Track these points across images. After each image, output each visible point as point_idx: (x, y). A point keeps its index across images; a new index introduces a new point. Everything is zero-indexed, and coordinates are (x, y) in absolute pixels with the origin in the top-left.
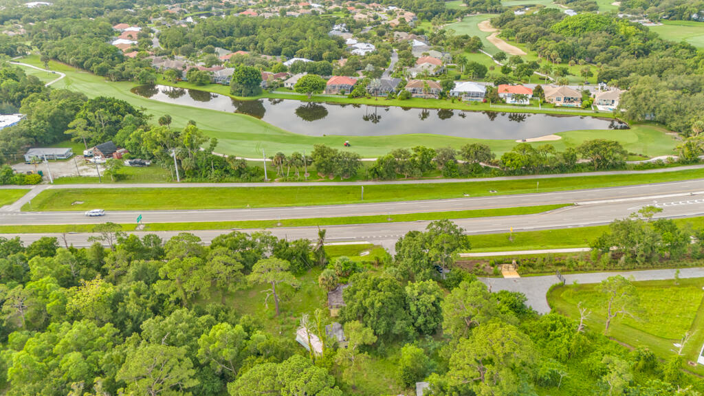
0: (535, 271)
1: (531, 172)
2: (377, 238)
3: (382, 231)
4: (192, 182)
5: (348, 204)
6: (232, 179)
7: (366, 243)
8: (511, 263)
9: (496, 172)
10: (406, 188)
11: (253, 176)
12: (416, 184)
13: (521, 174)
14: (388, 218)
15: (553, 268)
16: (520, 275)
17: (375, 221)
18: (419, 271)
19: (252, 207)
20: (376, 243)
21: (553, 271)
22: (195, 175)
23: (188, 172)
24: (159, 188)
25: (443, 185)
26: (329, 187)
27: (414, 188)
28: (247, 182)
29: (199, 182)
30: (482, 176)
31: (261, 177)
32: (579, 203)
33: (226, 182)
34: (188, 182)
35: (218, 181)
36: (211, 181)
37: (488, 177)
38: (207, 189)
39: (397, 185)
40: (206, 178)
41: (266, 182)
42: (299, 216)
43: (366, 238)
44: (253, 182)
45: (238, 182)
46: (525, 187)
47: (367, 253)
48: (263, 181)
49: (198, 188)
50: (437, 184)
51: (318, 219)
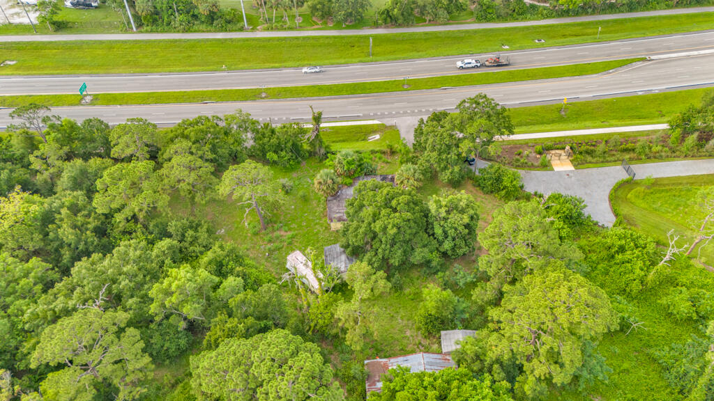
0: (594, 160)
1: (590, 10)
2: (391, 116)
3: (396, 105)
4: (151, 31)
5: (353, 64)
6: (203, 27)
7: (376, 122)
8: (564, 149)
9: (545, 12)
10: (427, 38)
11: (229, 22)
12: (440, 32)
13: (577, 14)
14: (403, 85)
15: (618, 155)
16: (575, 166)
17: (387, 90)
18: (445, 168)
19: (229, 69)
20: (389, 122)
21: (618, 160)
22: (154, 21)
23: (145, 18)
24: (110, 41)
25: (475, 32)
26: (327, 37)
27: (437, 37)
28: (222, 31)
29: (161, 32)
30: (525, 19)
31: (241, 24)
32: (652, 57)
33: (195, 31)
34: (147, 32)
35: (185, 31)
36: (175, 30)
37: (534, 19)
38: (175, 41)
39: (417, 34)
40: (169, 27)
41: (246, 30)
42: (289, 82)
43: (375, 115)
44: (230, 31)
45: (210, 31)
46: (580, 34)
47: (378, 137)
48: (242, 29)
49: (160, 41)
50: (467, 32)
51: (314, 86)
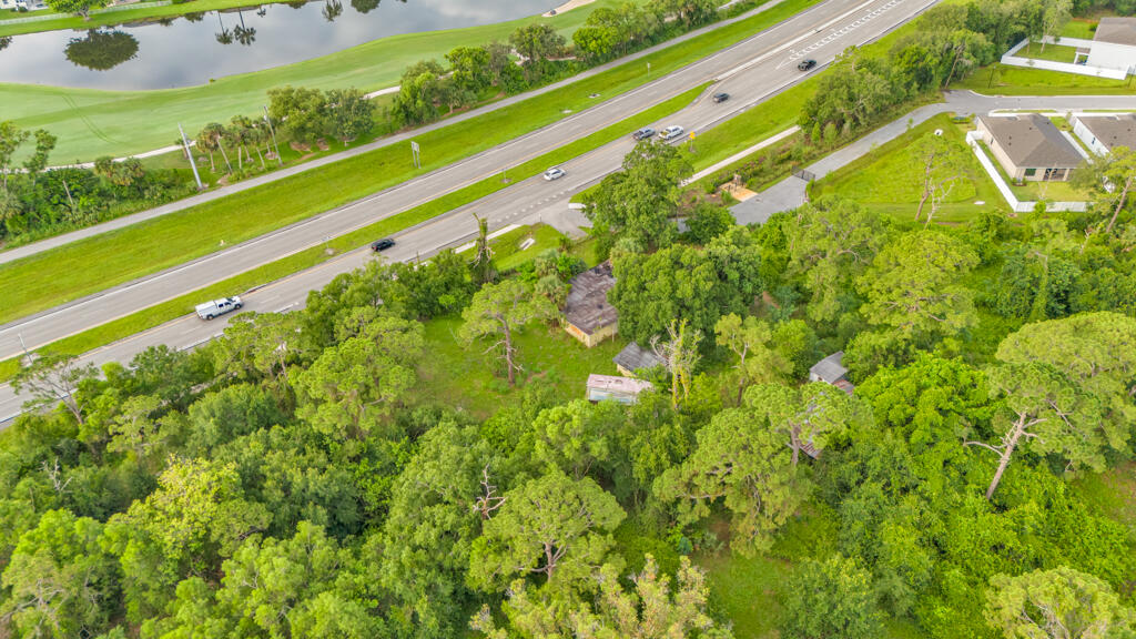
0: (767, 179)
1: (617, 53)
2: (529, 212)
3: (516, 202)
4: (33, 240)
5: (409, 180)
6: (128, 205)
7: (513, 227)
8: (731, 179)
9: (575, 65)
10: (469, 127)
11: (168, 187)
12: (479, 118)
13: (607, 59)
14: (502, 180)
15: (782, 168)
16: (755, 191)
17: (488, 192)
20: (532, 220)
21: (785, 172)
22: (32, 224)
25: (518, 106)
26: (338, 163)
27: (479, 124)
28: (164, 203)
29: (51, 236)
30: (559, 78)
31: (190, 185)
32: (719, 78)
33: (116, 216)
34: (23, 243)
35: (98, 221)
36: (77, 224)
37: (569, 77)
38: (88, 241)
39: (453, 127)
40: (61, 223)
41: (204, 191)
42: (349, 225)
43: (504, 220)
44: (177, 199)
45: (143, 209)
46: (626, 79)
47: (531, 241)
48: (195, 192)
49: (66, 248)
50: (508, 108)
51: (389, 219)
